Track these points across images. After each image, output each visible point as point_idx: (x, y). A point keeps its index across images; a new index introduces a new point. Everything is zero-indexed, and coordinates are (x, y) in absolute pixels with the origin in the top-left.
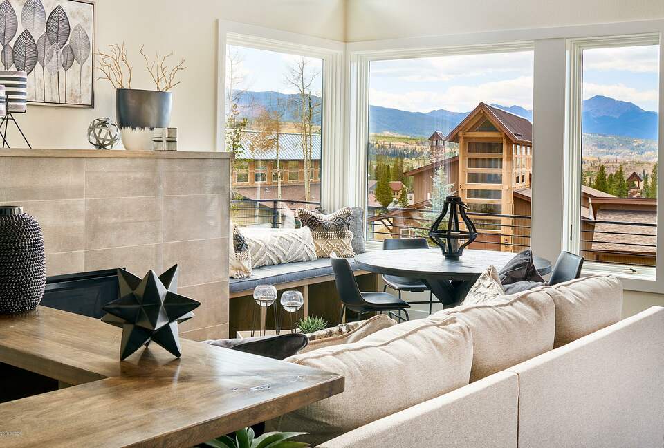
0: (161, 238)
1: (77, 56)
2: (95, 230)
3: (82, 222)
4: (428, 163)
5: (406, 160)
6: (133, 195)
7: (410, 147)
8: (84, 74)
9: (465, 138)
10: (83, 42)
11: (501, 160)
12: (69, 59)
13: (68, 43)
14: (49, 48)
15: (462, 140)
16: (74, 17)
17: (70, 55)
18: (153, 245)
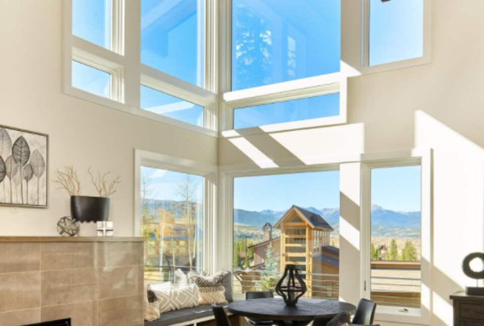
0: (97, 296)
1: (36, 171)
2: (48, 293)
3: (38, 288)
4: (261, 241)
5: (248, 239)
6: (76, 267)
7: (250, 232)
8: (40, 184)
9: (285, 227)
10: (40, 162)
11: (305, 239)
12: (29, 173)
13: (28, 163)
14: (14, 165)
15: (282, 228)
16: (32, 144)
17: (30, 172)
18: (91, 301)
